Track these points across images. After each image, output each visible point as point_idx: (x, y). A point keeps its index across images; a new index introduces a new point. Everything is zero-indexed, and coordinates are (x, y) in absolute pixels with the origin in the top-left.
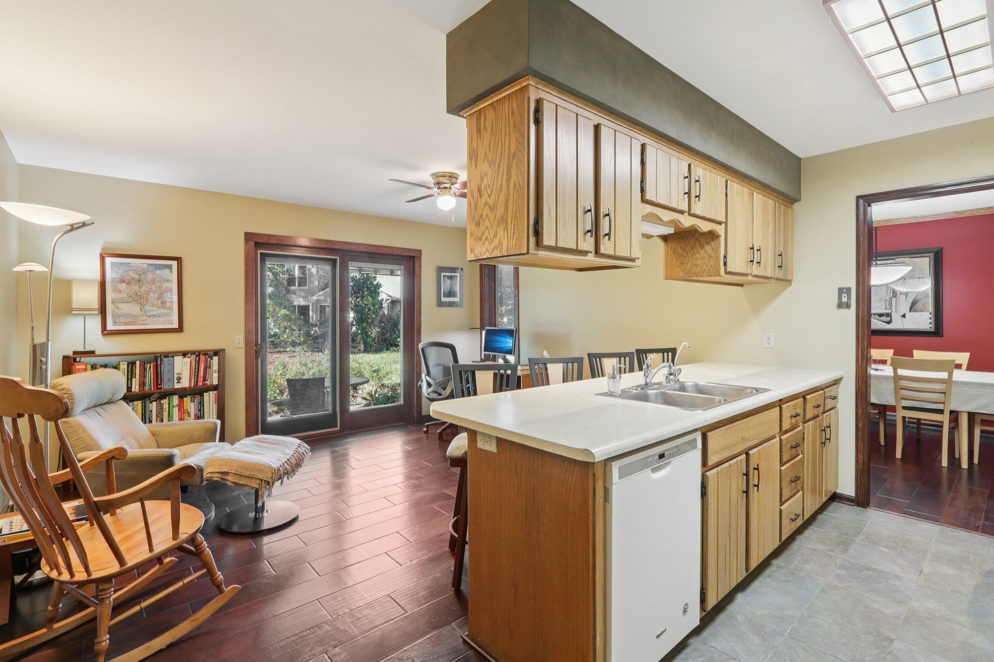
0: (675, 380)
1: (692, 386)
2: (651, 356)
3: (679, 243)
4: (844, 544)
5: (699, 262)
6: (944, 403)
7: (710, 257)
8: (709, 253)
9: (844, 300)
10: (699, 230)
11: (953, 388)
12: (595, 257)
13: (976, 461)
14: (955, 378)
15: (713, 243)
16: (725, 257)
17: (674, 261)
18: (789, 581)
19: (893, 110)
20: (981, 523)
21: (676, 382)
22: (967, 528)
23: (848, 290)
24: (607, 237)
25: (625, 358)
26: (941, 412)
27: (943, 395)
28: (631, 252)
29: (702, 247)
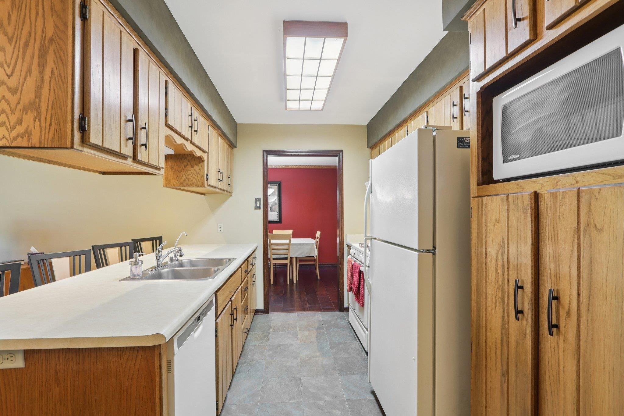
0: (175, 259)
1: (188, 262)
2: (143, 244)
3: (176, 162)
4: (266, 337)
5: (190, 177)
6: (288, 254)
7: (198, 174)
8: (197, 171)
9: (258, 205)
10: (195, 155)
11: (291, 247)
12: (133, 162)
13: (297, 279)
14: (291, 242)
15: (200, 165)
16: (207, 175)
17: (172, 174)
18: (250, 370)
19: (286, 109)
20: (308, 306)
21: (176, 261)
22: (305, 311)
23: (260, 199)
24: (143, 147)
25: (125, 247)
26: (286, 258)
27: (287, 250)
28: (159, 162)
29: (192, 167)
